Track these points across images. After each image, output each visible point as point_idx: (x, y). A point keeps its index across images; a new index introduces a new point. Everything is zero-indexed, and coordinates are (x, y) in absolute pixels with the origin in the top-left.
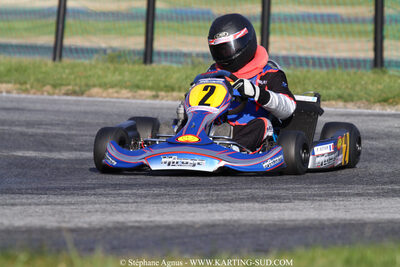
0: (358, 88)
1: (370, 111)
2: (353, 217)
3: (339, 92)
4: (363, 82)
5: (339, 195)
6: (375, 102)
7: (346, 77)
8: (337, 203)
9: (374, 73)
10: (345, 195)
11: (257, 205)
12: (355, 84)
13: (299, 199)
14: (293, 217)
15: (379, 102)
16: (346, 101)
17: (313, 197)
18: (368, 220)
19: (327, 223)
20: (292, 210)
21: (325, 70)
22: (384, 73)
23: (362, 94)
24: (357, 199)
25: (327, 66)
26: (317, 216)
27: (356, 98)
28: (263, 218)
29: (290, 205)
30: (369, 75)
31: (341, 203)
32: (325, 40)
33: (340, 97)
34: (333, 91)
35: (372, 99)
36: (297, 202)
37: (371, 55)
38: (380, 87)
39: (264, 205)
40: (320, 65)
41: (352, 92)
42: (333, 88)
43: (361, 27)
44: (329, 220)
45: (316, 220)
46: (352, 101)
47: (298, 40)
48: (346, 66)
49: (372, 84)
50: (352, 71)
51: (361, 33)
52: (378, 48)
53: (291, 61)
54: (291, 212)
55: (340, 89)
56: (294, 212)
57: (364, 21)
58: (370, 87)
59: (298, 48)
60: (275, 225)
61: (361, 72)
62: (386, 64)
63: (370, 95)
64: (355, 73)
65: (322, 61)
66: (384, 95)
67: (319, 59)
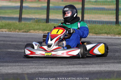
0: (111, 30)
1: (115, 37)
2: (111, 70)
3: (105, 31)
4: (113, 29)
5: (106, 63)
6: (116, 35)
7: (107, 27)
8: (106, 65)
9: (116, 26)
10: (108, 63)
11: (81, 66)
13: (94, 64)
14: (93, 70)
15: (118, 34)
16: (107, 34)
17: (98, 64)
18: (115, 71)
19: (103, 71)
20: (92, 67)
21: (101, 25)
22: (119, 25)
23: (112, 32)
24: (112, 64)
25: (102, 23)
26: (100, 69)
27: (110, 33)
28: (84, 70)
29: (92, 66)
30: (114, 26)
31: (107, 65)
32: (101, 16)
33: (106, 33)
34: (104, 31)
35: (115, 34)
36: (94, 65)
37: (115, 20)
38: (118, 30)
39: (84, 66)
40: (100, 23)
41: (109, 31)
42: (104, 30)
43: (112, 12)
44: (104, 70)
45: (100, 70)
46: (109, 34)
47: (93, 16)
48: (107, 24)
49: (115, 29)
50: (109, 25)
51: (111, 14)
52: (117, 18)
53: (91, 22)
54: (92, 68)
55: (106, 30)
56: (93, 68)
57: (113, 10)
58: (115, 30)
59: (93, 18)
60: (87, 72)
61: (112, 25)
62: (119, 23)
63: (115, 32)
64: (110, 26)
65: (100, 22)
66: (119, 32)
67: (99, 21)
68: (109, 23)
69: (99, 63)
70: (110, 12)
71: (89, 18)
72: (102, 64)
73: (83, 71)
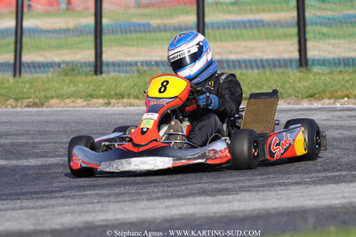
0: (287, 86)
1: (299, 106)
4: (291, 81)
5: (280, 184)
6: (302, 99)
7: (275, 77)
8: (279, 192)
9: (301, 72)
10: (285, 184)
12: (284, 83)
13: (245, 191)
14: (242, 208)
15: (307, 97)
17: (257, 188)
19: (273, 212)
20: (240, 201)
21: (256, 71)
23: (290, 91)
24: (297, 187)
25: (258, 67)
26: (262, 206)
27: (285, 96)
29: (238, 197)
31: (283, 192)
32: (253, 44)
35: (300, 96)
36: (243, 194)
37: (296, 55)
38: (306, 84)
39: (215, 199)
40: (252, 67)
41: (282, 90)
42: (265, 87)
43: (287, 31)
44: (274, 209)
45: (263, 209)
46: (283, 98)
47: (230, 45)
48: (275, 66)
49: (299, 82)
51: (285, 36)
52: (302, 50)
54: (239, 204)
56: (243, 203)
57: (288, 25)
58: (298, 84)
59: (230, 52)
60: (226, 217)
62: (310, 63)
63: (298, 92)
64: (283, 73)
65: (253, 64)
66: (311, 91)
67: (250, 61)
68: (280, 66)
69: (259, 186)
70: (280, 31)
71: (219, 54)
72: (269, 190)
73: (214, 213)
